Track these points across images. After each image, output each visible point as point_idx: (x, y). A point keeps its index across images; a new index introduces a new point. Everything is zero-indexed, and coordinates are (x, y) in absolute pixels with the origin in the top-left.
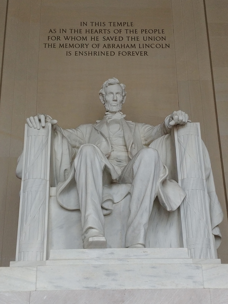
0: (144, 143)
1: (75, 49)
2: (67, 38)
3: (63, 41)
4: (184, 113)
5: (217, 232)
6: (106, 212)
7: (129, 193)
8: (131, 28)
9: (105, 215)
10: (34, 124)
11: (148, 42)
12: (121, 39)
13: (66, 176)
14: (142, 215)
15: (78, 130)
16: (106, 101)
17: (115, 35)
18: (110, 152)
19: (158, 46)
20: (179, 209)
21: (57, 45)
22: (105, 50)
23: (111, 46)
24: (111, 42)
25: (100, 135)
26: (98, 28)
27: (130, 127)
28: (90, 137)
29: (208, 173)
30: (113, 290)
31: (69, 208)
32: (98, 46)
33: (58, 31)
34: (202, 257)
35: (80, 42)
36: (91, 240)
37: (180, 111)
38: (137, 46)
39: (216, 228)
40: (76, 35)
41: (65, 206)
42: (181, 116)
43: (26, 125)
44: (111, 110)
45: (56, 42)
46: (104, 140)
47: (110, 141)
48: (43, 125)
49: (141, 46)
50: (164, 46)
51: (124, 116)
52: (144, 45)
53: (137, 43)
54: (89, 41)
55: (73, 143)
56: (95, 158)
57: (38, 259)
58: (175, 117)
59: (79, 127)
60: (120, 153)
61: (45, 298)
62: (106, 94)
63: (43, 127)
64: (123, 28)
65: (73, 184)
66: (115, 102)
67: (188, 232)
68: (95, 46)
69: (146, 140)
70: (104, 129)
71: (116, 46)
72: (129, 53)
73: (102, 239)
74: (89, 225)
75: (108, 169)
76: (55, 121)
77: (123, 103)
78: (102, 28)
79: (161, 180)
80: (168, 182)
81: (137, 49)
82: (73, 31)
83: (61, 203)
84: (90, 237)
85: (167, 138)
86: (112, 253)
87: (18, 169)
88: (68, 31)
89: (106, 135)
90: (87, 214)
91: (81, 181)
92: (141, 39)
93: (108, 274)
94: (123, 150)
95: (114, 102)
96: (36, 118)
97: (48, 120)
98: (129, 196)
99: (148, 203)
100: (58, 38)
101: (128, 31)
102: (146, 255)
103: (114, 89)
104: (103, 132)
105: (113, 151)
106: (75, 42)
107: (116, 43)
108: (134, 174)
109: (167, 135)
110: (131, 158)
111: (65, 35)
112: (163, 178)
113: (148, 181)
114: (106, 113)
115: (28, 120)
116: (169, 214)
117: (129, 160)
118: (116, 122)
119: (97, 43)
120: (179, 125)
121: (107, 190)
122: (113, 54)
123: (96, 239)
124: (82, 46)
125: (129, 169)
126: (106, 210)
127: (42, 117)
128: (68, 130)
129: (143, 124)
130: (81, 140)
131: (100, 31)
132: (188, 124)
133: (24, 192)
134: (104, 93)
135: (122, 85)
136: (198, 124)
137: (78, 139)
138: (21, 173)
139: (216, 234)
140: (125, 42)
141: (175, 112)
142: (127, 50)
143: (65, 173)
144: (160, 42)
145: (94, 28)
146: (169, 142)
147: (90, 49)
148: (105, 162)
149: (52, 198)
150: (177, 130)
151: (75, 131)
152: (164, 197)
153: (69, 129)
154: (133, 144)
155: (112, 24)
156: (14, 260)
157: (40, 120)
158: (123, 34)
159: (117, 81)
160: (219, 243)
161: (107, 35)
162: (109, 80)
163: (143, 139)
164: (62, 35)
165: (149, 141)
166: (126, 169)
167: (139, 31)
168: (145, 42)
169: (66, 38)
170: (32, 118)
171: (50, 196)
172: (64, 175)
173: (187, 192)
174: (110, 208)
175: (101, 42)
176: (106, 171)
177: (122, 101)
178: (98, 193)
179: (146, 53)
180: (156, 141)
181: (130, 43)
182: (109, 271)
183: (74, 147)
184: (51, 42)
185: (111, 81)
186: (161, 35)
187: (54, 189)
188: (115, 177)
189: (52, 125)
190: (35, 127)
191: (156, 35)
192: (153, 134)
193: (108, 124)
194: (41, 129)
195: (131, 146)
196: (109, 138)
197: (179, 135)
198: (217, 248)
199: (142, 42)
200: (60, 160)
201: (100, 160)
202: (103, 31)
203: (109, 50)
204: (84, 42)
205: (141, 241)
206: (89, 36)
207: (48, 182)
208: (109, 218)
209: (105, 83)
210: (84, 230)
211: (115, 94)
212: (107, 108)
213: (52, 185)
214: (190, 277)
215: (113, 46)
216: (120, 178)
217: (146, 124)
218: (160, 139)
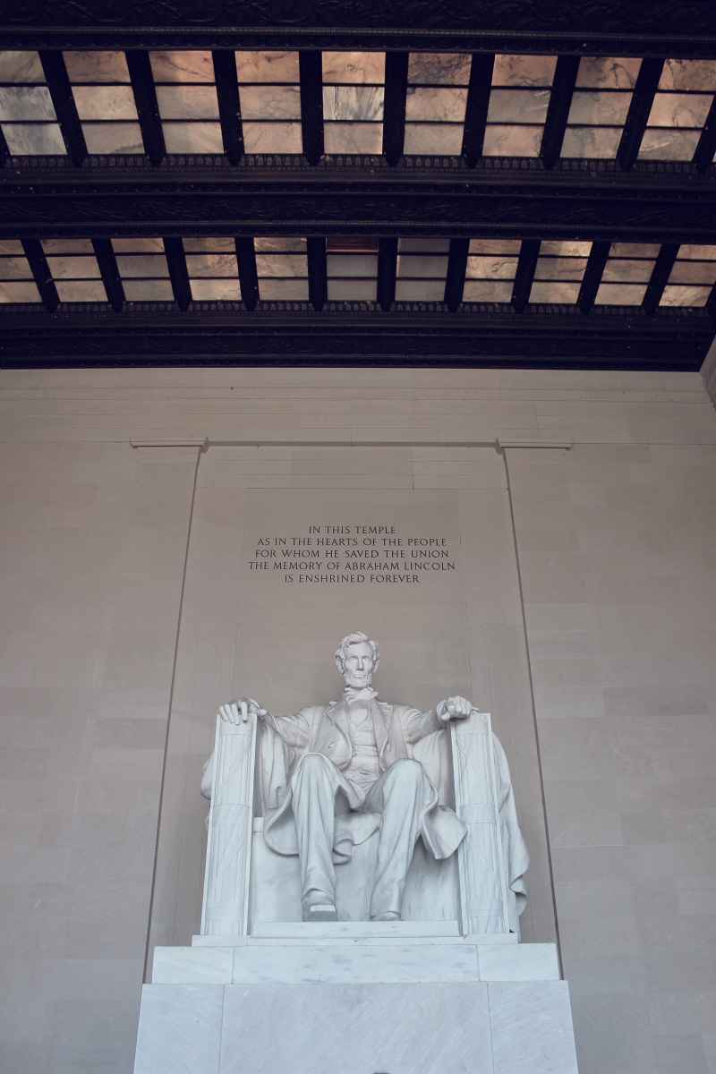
0: (407, 739)
1: (300, 571)
2: (286, 554)
3: (280, 558)
4: (464, 700)
5: (519, 887)
6: (339, 859)
7: (377, 829)
8: (392, 537)
9: (335, 865)
10: (231, 716)
11: (420, 560)
12: (375, 554)
13: (280, 798)
14: (396, 866)
15: (301, 717)
16: (346, 670)
17: (365, 548)
18: (350, 757)
19: (436, 566)
20: (456, 853)
21: (270, 565)
22: (348, 573)
23: (359, 566)
24: (359, 560)
25: (334, 728)
26: (338, 536)
27: (383, 714)
28: (319, 730)
29: (505, 793)
30: (346, 985)
31: (283, 852)
32: (337, 566)
33: (272, 542)
34: (489, 931)
35: (309, 560)
36: (313, 909)
37: (458, 698)
38: (401, 566)
39: (518, 881)
40: (302, 548)
41: (276, 849)
42: (459, 705)
43: (218, 716)
44: (353, 684)
45: (268, 559)
46: (341, 737)
47: (350, 738)
48: (245, 719)
49: (408, 566)
50: (445, 566)
51: (376, 694)
52: (414, 565)
53: (401, 561)
54: (322, 559)
55: (292, 740)
56: (322, 777)
57: (236, 932)
58: (451, 708)
59: (302, 713)
60: (366, 759)
61: (245, 995)
62: (346, 657)
63: (245, 722)
64: (379, 537)
65: (289, 814)
66: (361, 672)
67: (468, 891)
68: (331, 566)
69: (410, 735)
70: (342, 718)
71: (366, 567)
72: (388, 578)
73: (331, 908)
74: (312, 885)
75: (345, 792)
76: (263, 712)
77: (375, 671)
78: (344, 536)
79: (427, 809)
80: (440, 811)
81: (402, 572)
82: (297, 541)
83: (271, 844)
84: (312, 905)
85: (441, 737)
86: (345, 929)
87: (205, 783)
88: (290, 542)
89: (345, 730)
90: (308, 868)
91: (301, 812)
92: (407, 554)
93: (338, 960)
94: (372, 753)
95: (358, 672)
96: (234, 706)
97: (253, 708)
98: (377, 834)
99: (405, 847)
100: (273, 553)
101: (387, 542)
102: (396, 932)
103: (360, 650)
104: (340, 725)
105: (356, 755)
106: (299, 560)
107: (367, 561)
108: (385, 800)
109: (441, 732)
110: (384, 770)
111: (285, 548)
112: (430, 807)
113: (406, 813)
114: (346, 689)
115: (222, 708)
116: (441, 863)
117: (381, 772)
118: (362, 704)
119: (335, 560)
120: (457, 719)
121: (342, 825)
122: (361, 579)
123: (320, 908)
124: (311, 566)
125: (378, 790)
126: (342, 855)
127: (244, 706)
128: (284, 718)
129: (407, 707)
130: (304, 734)
131: (342, 541)
132: (472, 717)
133: (214, 825)
134: (343, 657)
135: (372, 643)
136: (488, 715)
137: (301, 732)
138: (210, 789)
139: (518, 891)
140: (382, 559)
141: (450, 699)
142: (385, 572)
143: (277, 792)
144: (440, 560)
145: (332, 536)
146: (444, 742)
147: (324, 571)
148: (340, 781)
149: (257, 834)
150: (455, 726)
151: (296, 720)
152: (431, 839)
153: (285, 716)
154: (387, 743)
155: (361, 530)
156: (198, 933)
157: (239, 710)
158: (379, 547)
159: (364, 637)
160: (523, 905)
161: (351, 548)
162: (352, 635)
163: (406, 733)
164: (279, 549)
165: (414, 736)
166: (375, 787)
167: (404, 541)
168: (414, 560)
169: (285, 552)
170: (227, 706)
171: (254, 832)
172: (277, 797)
173: (468, 827)
174: (347, 853)
175: (342, 559)
176: (340, 795)
177: (372, 669)
178: (326, 834)
179: (415, 578)
180: (424, 740)
181: (389, 561)
182: (339, 956)
183: (293, 745)
184: (260, 559)
185: (355, 637)
186: (440, 549)
187: (260, 821)
188: (354, 804)
189: (259, 717)
190: (232, 720)
191: (433, 547)
192: (421, 726)
193: (348, 709)
194: (242, 723)
195: (385, 748)
196: (350, 734)
197: (459, 733)
198: (520, 913)
199: (409, 559)
200: (269, 772)
201: (331, 779)
202: (346, 542)
203: (355, 573)
204: (314, 559)
205: (394, 907)
206: (323, 549)
207: (251, 810)
208: (343, 869)
209: (345, 640)
210: (305, 892)
211: (360, 659)
212: (348, 681)
213: (257, 814)
214: (460, 965)
215: (362, 566)
216: (365, 803)
217: (412, 707)
218: (430, 738)
